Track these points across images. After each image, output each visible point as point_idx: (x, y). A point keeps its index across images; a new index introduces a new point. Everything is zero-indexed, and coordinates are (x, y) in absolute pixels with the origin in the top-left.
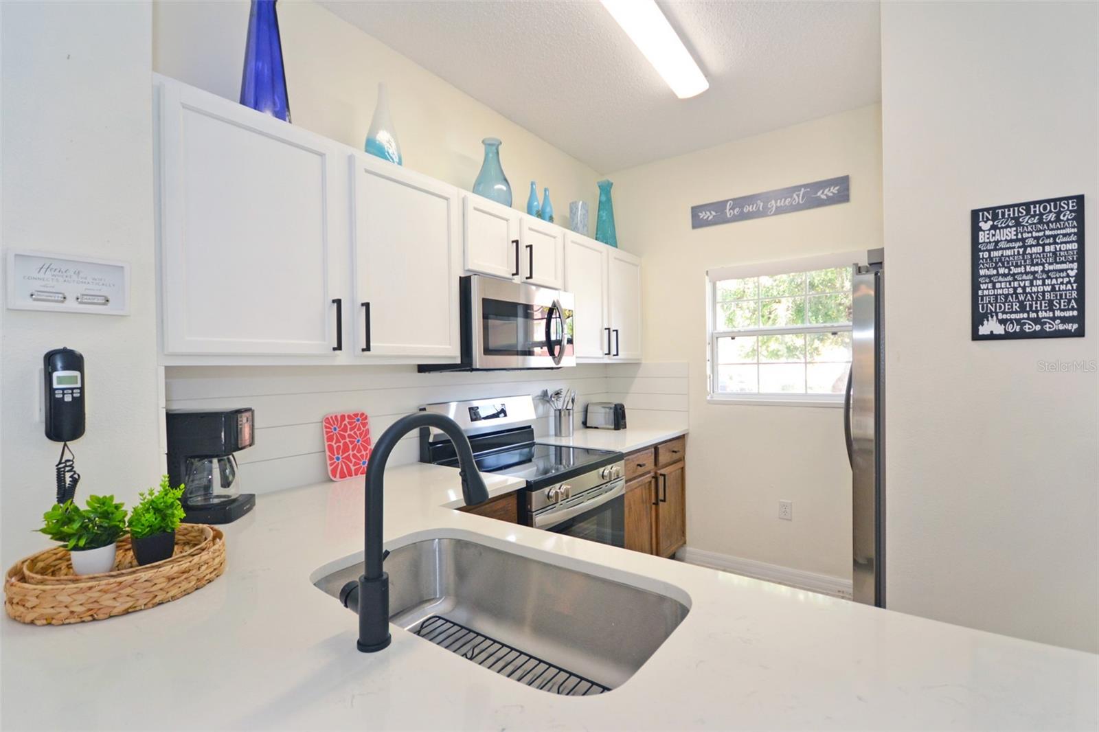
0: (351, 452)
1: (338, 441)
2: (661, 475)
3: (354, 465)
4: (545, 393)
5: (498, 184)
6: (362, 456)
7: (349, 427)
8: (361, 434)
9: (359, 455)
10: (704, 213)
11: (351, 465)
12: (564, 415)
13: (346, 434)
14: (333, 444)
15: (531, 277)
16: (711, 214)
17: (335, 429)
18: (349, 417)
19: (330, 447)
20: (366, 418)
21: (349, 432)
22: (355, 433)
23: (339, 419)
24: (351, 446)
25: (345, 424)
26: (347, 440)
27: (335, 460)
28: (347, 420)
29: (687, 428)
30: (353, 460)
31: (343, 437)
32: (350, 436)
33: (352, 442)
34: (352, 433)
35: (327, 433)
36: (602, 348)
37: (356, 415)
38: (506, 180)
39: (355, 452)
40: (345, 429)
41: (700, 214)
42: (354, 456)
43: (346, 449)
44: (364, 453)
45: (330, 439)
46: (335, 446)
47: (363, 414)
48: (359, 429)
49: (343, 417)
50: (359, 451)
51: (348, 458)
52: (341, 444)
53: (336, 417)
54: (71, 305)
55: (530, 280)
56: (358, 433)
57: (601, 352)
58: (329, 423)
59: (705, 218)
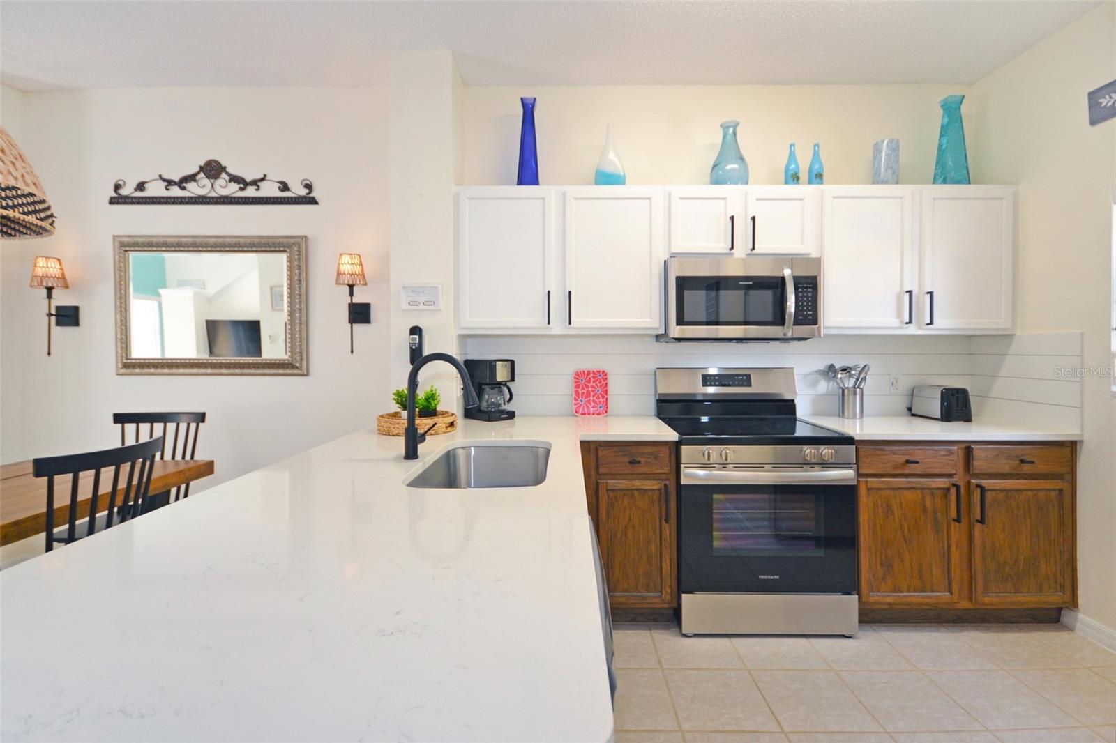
0: (591, 398)
1: (583, 389)
2: (978, 486)
3: (593, 407)
4: (831, 367)
5: (729, 164)
6: (600, 402)
7: (592, 380)
8: (601, 386)
9: (597, 401)
10: (1107, 97)
11: (591, 407)
12: (848, 395)
13: (590, 385)
14: (579, 390)
15: (754, 248)
16: (1111, 98)
17: (582, 380)
18: (594, 373)
19: (577, 393)
20: (606, 375)
21: (592, 384)
22: (597, 385)
23: (586, 373)
24: (592, 394)
25: (590, 378)
26: (590, 389)
27: (579, 402)
28: (591, 375)
29: (1078, 432)
30: (593, 404)
31: (587, 387)
32: (592, 386)
33: (593, 391)
34: (594, 384)
35: (576, 382)
36: (899, 315)
37: (599, 372)
38: (742, 159)
39: (595, 398)
40: (589, 382)
41: (1101, 100)
42: (594, 401)
43: (588, 395)
44: (601, 400)
45: (577, 386)
46: (580, 392)
47: (604, 372)
48: (600, 382)
49: (589, 373)
50: (598, 398)
51: (589, 401)
52: (585, 392)
53: (584, 372)
54: (422, 307)
55: (754, 252)
56: (599, 385)
57: (898, 320)
58: (578, 375)
59: (1110, 104)
